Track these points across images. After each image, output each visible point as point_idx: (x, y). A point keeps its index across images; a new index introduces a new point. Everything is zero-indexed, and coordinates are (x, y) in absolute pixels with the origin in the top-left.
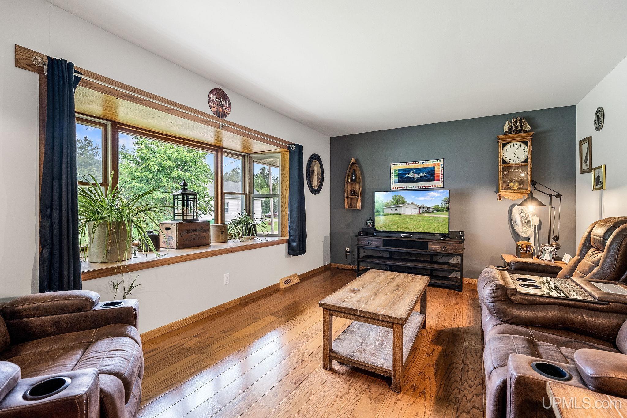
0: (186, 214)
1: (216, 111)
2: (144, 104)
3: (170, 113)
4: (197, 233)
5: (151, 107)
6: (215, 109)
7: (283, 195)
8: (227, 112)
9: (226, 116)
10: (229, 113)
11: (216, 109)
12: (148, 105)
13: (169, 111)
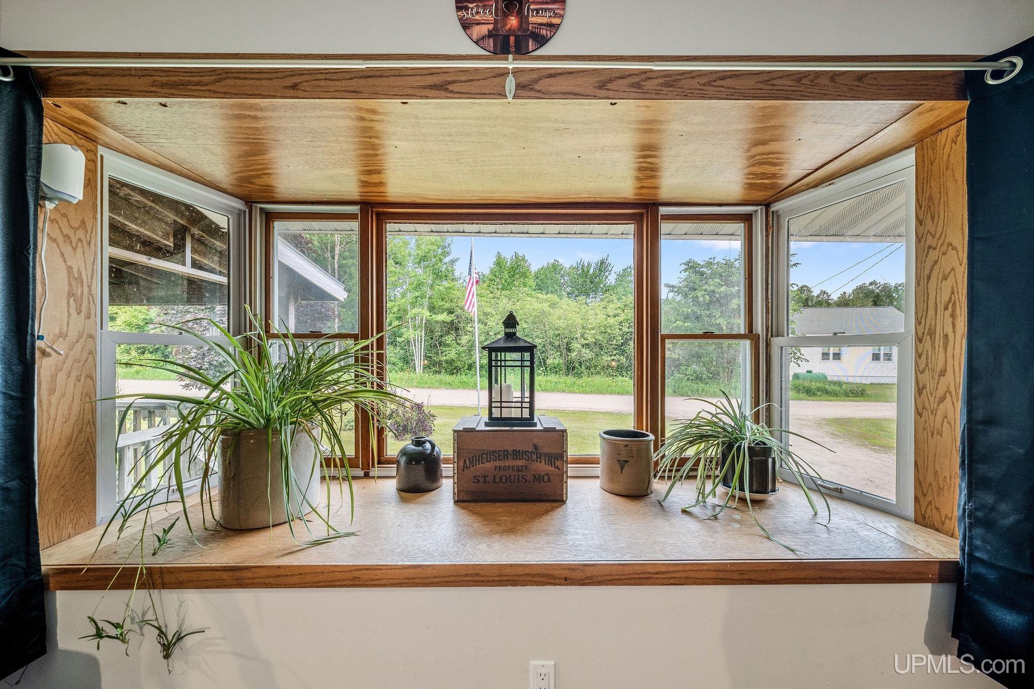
0: (499, 405)
1: (490, 34)
2: (216, 92)
3: (300, 93)
4: (520, 463)
5: (236, 94)
6: (484, 30)
7: (932, 333)
8: (544, 20)
9: (542, 41)
10: (556, 21)
11: (491, 27)
12: (225, 93)
13: (297, 89)
